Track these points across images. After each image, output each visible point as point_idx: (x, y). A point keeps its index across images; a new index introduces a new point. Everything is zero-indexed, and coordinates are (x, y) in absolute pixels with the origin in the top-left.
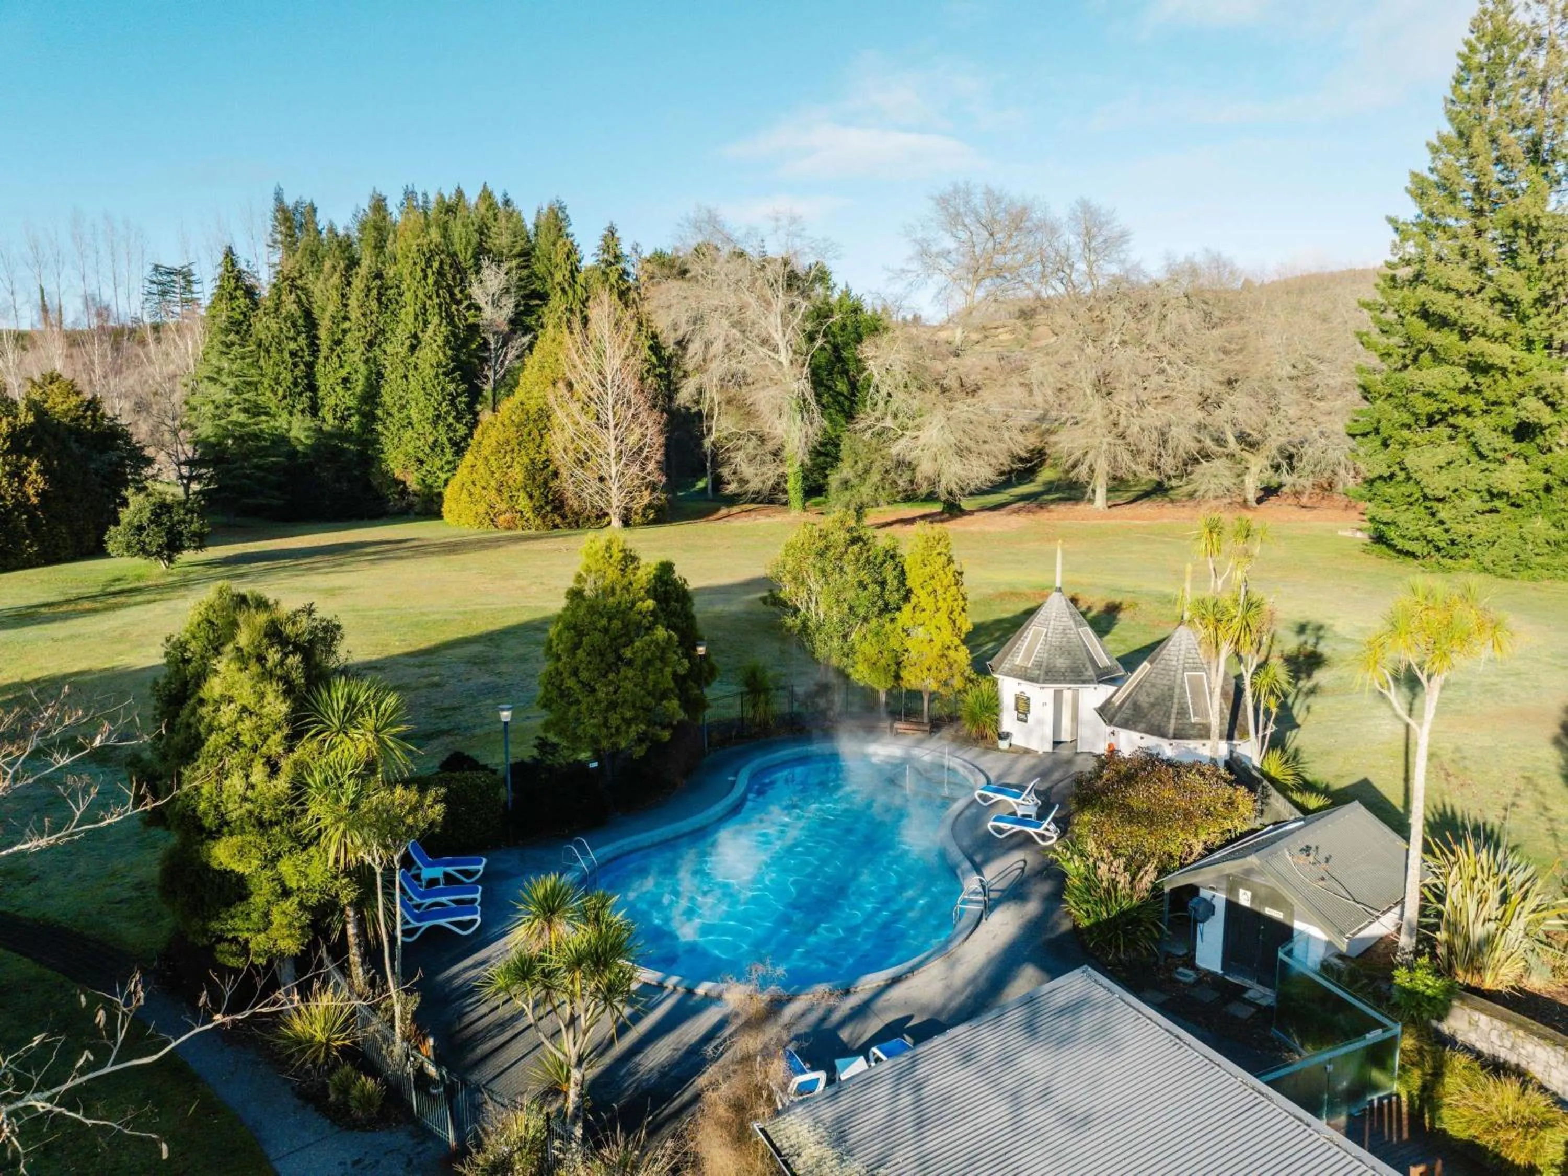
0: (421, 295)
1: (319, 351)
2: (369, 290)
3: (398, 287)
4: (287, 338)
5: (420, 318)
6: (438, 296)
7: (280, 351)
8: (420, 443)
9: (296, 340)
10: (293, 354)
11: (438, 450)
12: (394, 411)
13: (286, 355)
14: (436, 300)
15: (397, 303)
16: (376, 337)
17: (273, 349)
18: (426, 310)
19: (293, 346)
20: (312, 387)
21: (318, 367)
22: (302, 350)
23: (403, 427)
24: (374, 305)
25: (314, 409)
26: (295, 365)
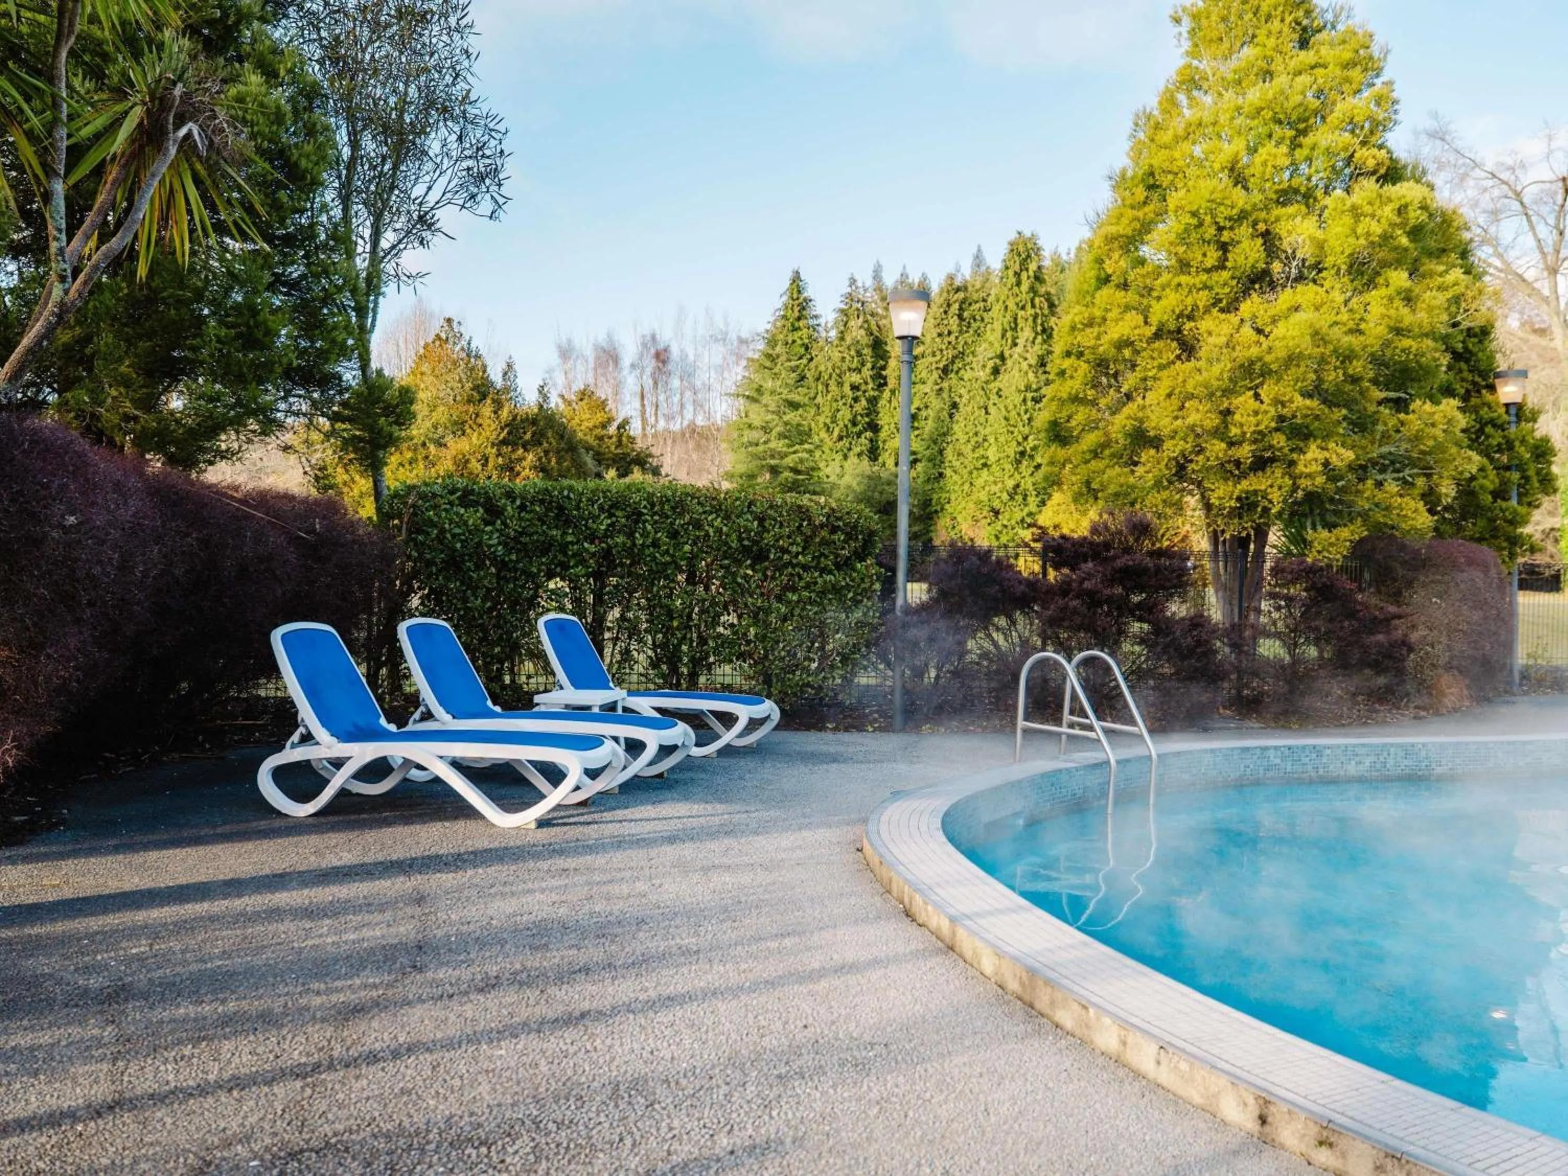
0: (1011, 304)
1: (886, 384)
2: (949, 305)
3: (984, 300)
4: (850, 369)
5: (1009, 334)
6: (1033, 306)
7: (840, 384)
8: (994, 489)
9: (860, 371)
10: (854, 388)
11: (1019, 498)
12: (967, 449)
13: (847, 389)
14: (1030, 311)
15: (982, 320)
16: (953, 362)
17: (832, 383)
18: (1016, 325)
19: (855, 378)
20: (874, 427)
21: (882, 402)
22: (866, 383)
23: (977, 469)
24: (954, 322)
25: (873, 453)
26: (856, 400)
